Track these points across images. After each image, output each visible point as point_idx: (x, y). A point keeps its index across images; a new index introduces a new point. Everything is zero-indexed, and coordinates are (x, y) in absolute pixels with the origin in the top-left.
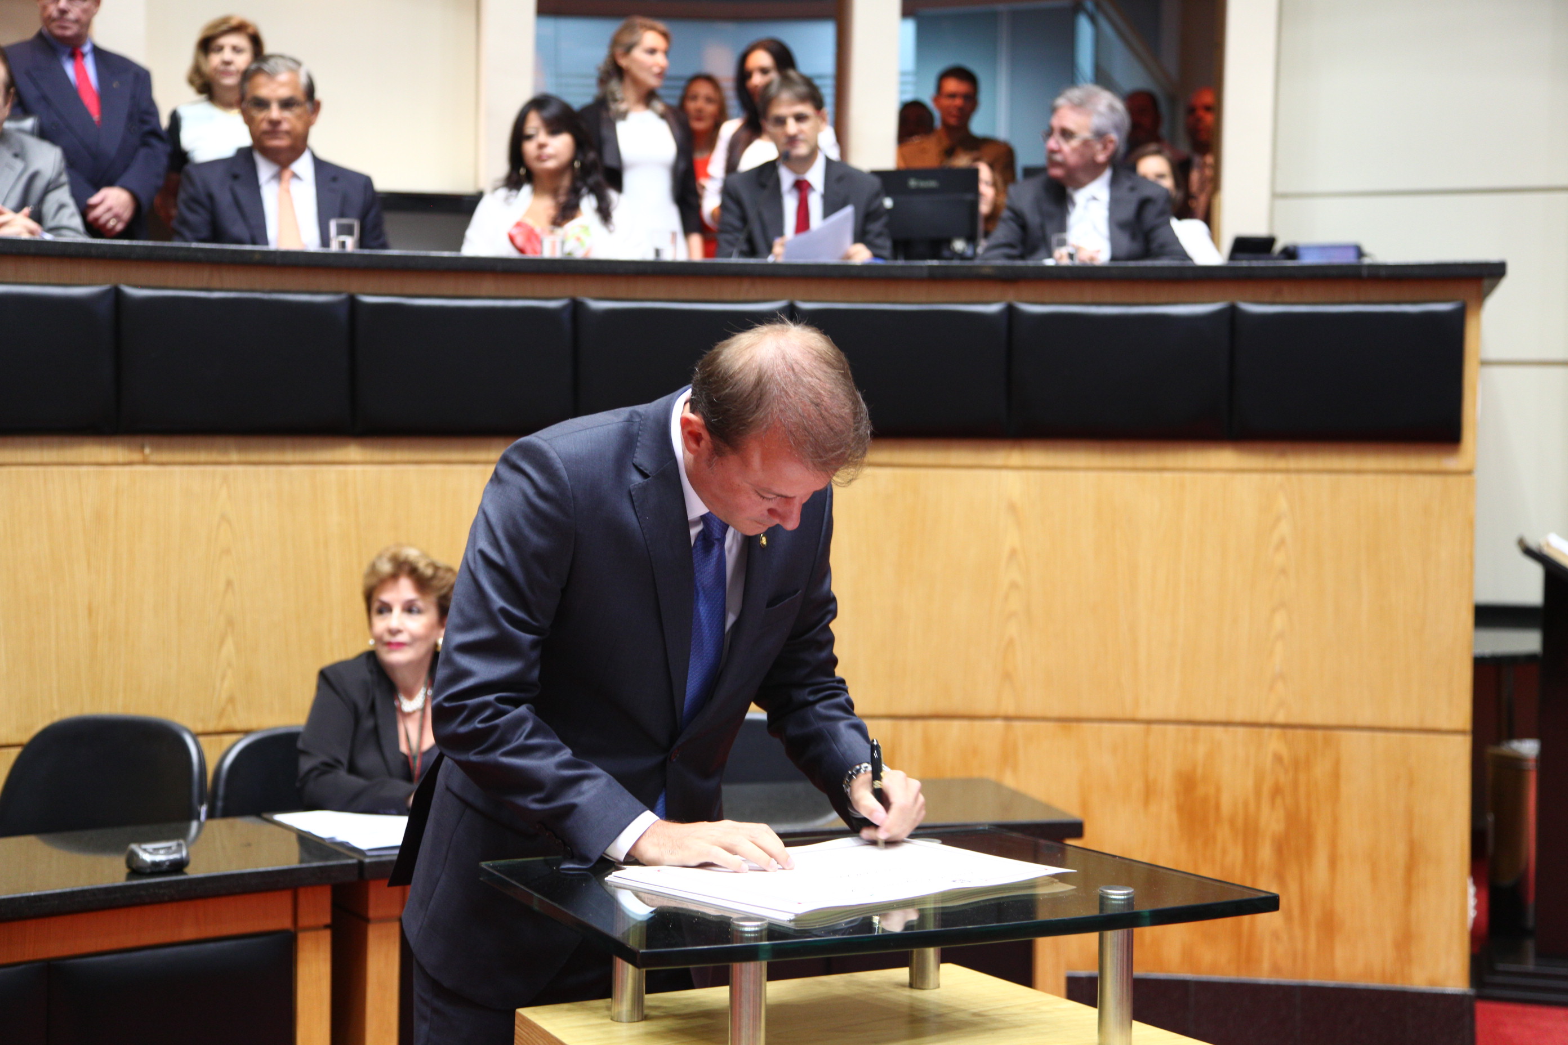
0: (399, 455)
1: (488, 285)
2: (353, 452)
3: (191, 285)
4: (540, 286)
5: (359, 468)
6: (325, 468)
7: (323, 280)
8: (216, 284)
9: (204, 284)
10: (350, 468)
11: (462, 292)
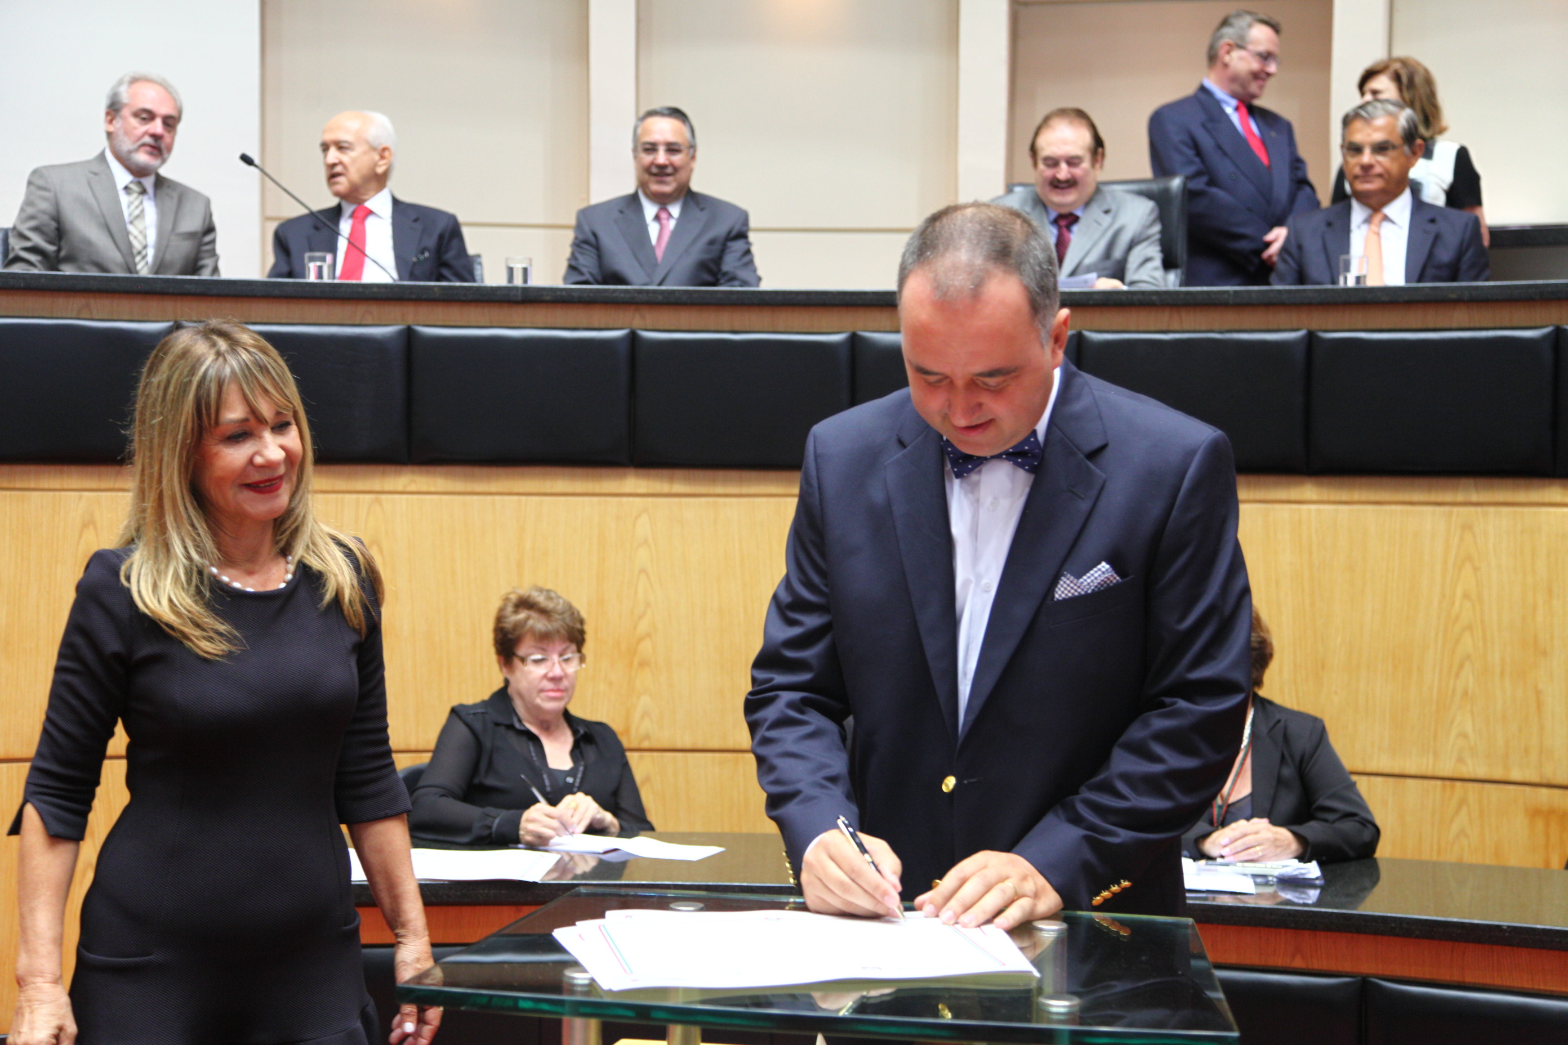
0: (1356, 495)
1: (1460, 315)
2: (1309, 490)
3: (1152, 328)
4: (1520, 314)
5: (1313, 507)
6: (1277, 506)
7: (1282, 317)
8: (1177, 327)
9: (1164, 328)
10: (1304, 507)
11: (1431, 326)
